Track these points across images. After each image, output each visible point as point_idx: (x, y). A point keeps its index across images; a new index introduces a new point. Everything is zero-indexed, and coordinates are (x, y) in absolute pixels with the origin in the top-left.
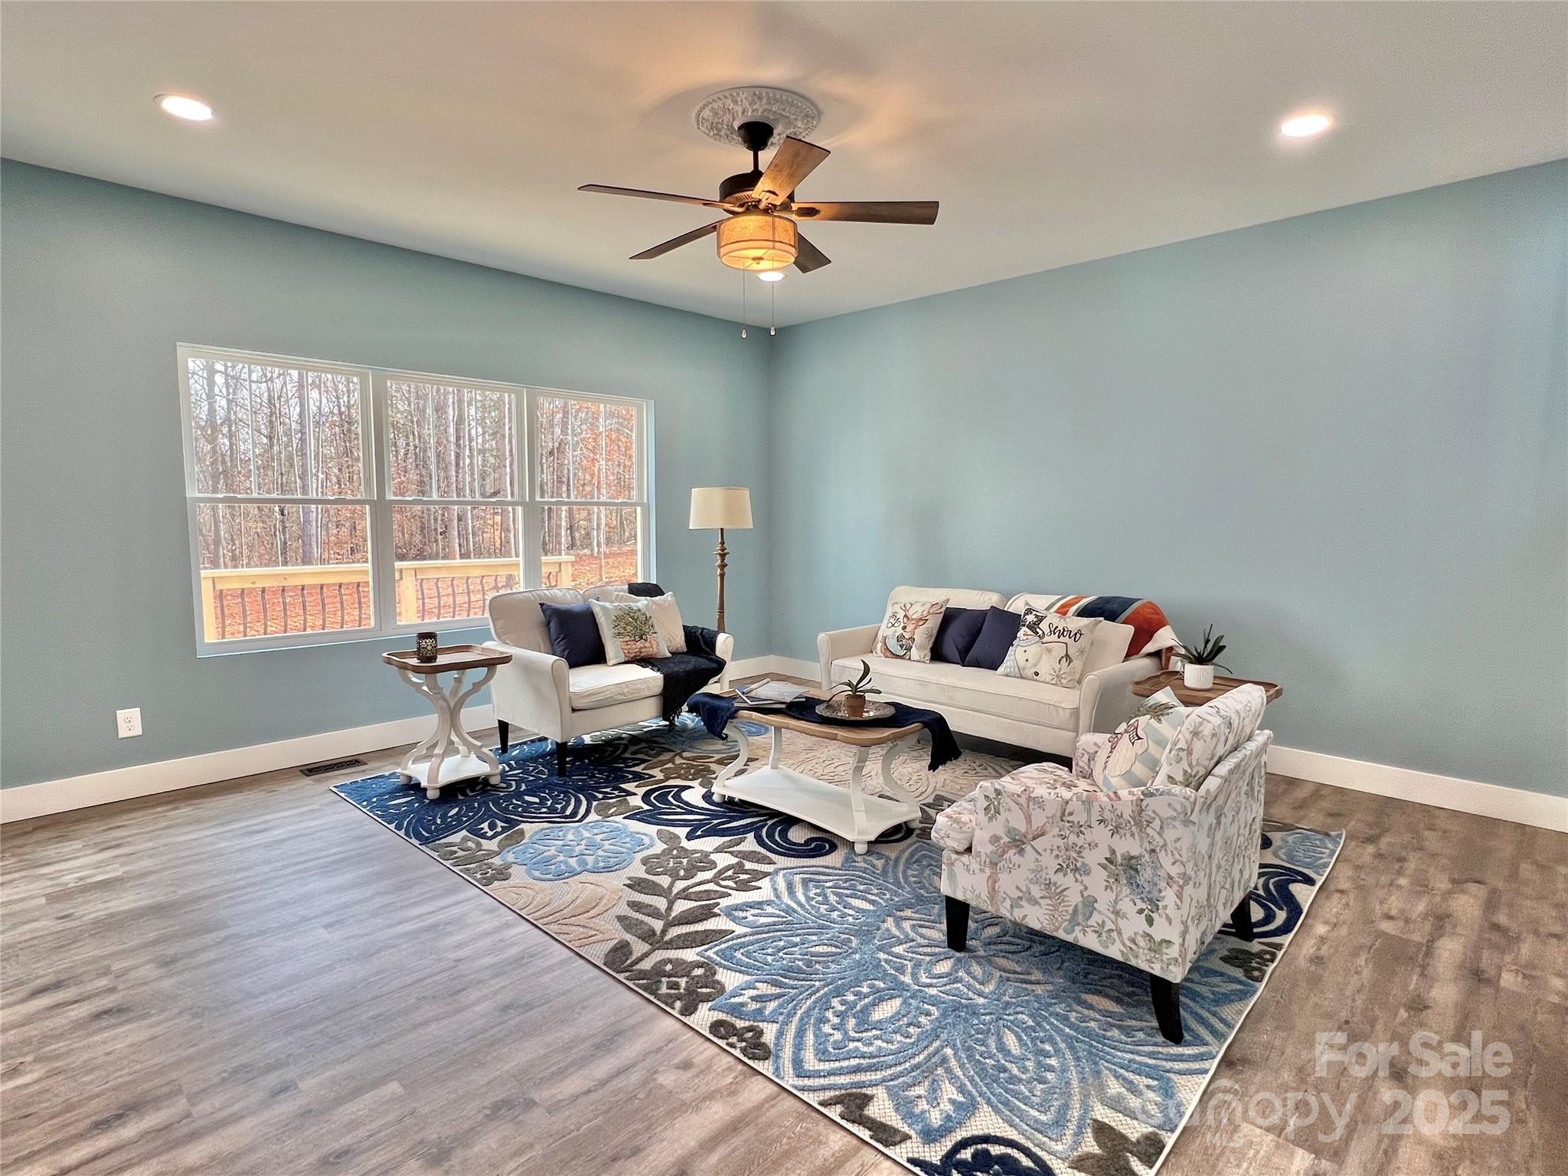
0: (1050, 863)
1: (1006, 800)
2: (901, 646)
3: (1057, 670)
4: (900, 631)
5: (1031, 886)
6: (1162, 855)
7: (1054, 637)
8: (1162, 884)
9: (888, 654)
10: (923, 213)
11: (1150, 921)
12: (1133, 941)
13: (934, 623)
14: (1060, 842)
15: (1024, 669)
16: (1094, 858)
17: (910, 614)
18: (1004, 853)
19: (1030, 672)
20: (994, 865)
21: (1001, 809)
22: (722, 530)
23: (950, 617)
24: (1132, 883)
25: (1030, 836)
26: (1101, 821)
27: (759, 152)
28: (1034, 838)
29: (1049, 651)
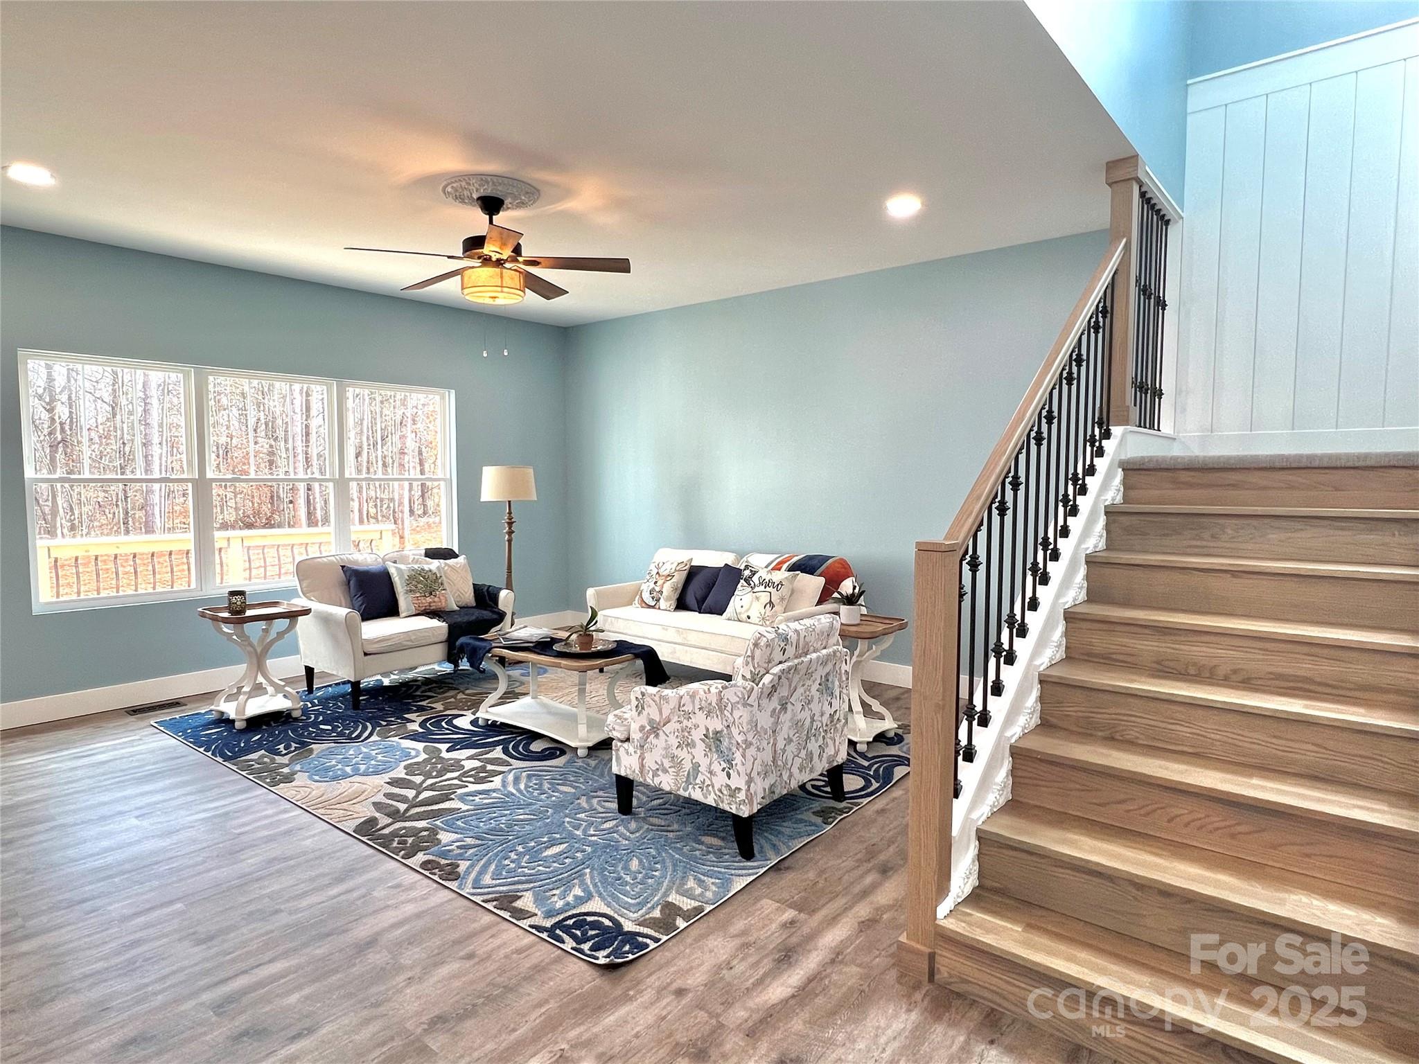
0: (674, 741)
1: (647, 699)
2: (653, 598)
3: (763, 614)
4: (652, 585)
5: (664, 760)
6: (733, 729)
7: (762, 588)
8: (734, 749)
9: (643, 605)
10: (621, 266)
11: (729, 776)
12: (720, 791)
13: (680, 578)
14: (678, 726)
15: (740, 613)
16: (697, 735)
17: (661, 571)
18: (647, 737)
19: (744, 617)
20: (642, 747)
21: (645, 706)
22: (509, 502)
23: (693, 572)
24: (720, 752)
25: (662, 724)
26: (700, 709)
27: (494, 217)
28: (664, 725)
29: (757, 598)
